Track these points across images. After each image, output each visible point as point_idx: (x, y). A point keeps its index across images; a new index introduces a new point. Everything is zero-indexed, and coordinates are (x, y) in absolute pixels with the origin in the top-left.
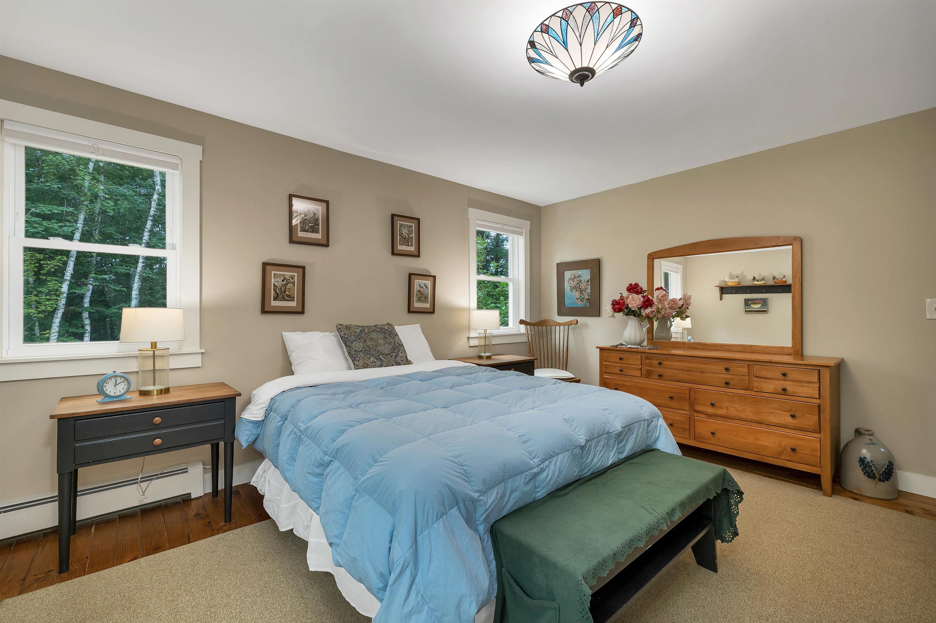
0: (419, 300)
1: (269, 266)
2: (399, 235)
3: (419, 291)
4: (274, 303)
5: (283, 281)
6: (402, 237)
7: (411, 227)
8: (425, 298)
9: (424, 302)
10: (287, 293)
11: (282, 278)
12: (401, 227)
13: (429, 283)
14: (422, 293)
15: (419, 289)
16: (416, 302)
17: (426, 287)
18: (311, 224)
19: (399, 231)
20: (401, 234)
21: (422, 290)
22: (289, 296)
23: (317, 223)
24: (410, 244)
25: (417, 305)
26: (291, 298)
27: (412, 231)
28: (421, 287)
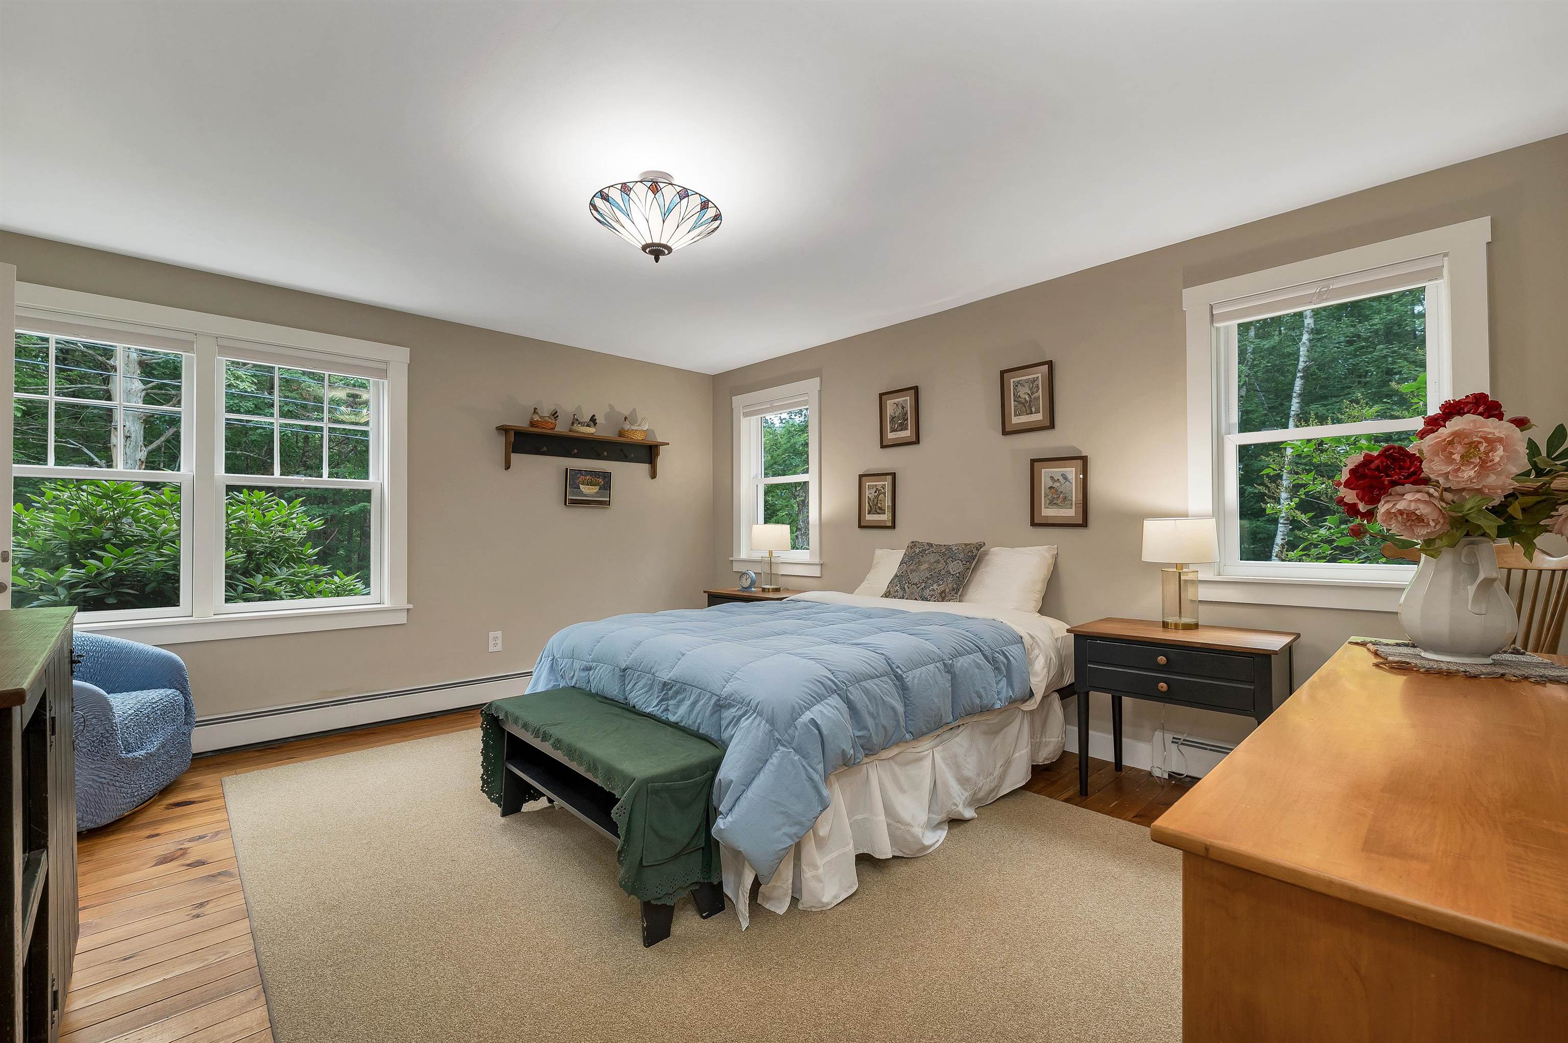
0: (1052, 503)
1: (864, 478)
2: (1014, 401)
3: (1051, 488)
4: (869, 517)
5: (875, 492)
6: (1020, 402)
7: (1034, 381)
8: (1065, 498)
9: (1061, 507)
10: (879, 505)
11: (875, 489)
12: (1016, 386)
13: (1071, 472)
14: (1057, 490)
15: (1050, 484)
16: (1045, 508)
17: (1066, 478)
18: (900, 421)
19: (1014, 394)
20: (1017, 398)
21: (1056, 485)
22: (880, 508)
23: (906, 418)
24: (1033, 410)
25: (1048, 512)
26: (881, 511)
27: (1038, 387)
28: (1055, 481)
